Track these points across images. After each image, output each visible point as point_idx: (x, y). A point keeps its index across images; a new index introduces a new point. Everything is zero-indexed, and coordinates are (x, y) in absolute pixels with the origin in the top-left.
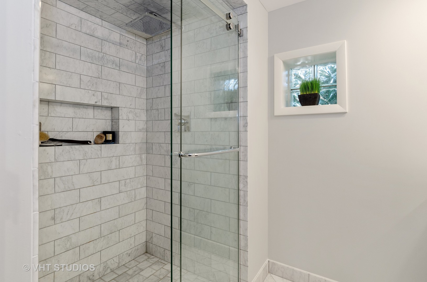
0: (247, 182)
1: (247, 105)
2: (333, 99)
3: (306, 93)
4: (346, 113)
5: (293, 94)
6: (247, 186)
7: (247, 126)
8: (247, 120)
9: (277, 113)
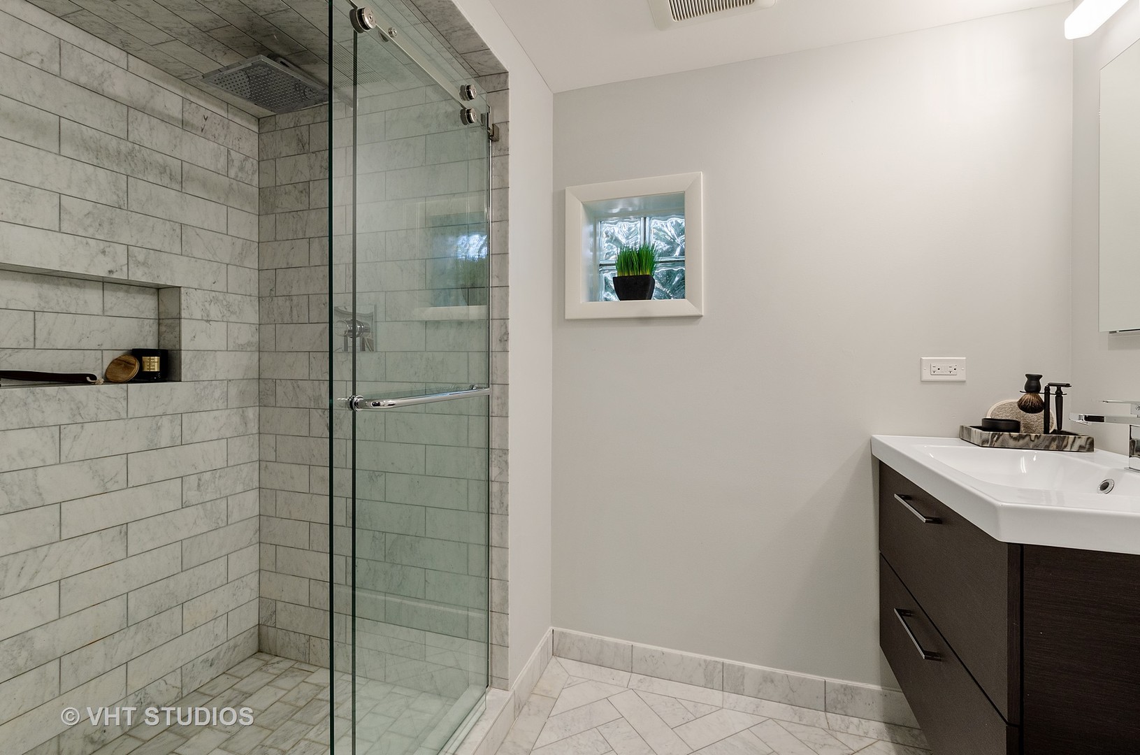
0: (506, 463)
1: (507, 295)
2: (678, 289)
4: (702, 316)
5: (605, 274)
6: (507, 471)
7: (506, 340)
8: (506, 327)
9: (570, 314)
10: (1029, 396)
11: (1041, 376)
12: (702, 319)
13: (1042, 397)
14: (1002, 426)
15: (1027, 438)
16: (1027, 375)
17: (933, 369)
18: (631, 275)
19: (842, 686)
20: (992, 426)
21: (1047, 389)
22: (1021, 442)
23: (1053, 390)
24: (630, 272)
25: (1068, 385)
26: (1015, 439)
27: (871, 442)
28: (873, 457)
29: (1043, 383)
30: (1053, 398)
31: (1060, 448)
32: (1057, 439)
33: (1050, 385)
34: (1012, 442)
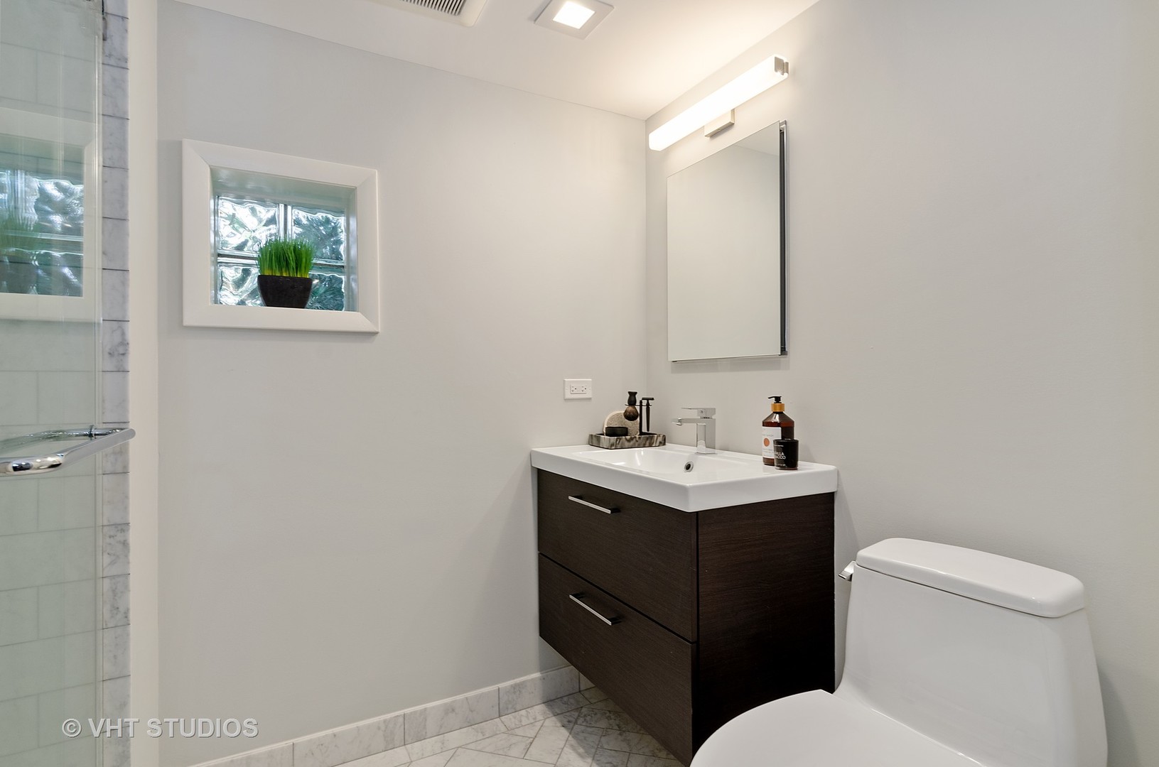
0: (125, 544)
1: (124, 283)
2: (335, 299)
3: (282, 273)
4: (377, 333)
5: (221, 268)
6: (127, 556)
7: (123, 354)
8: (123, 334)
9: (189, 320)
10: (631, 408)
11: (636, 393)
12: (377, 337)
13: (638, 408)
14: (619, 432)
15: (634, 440)
16: (629, 393)
17: (573, 389)
18: (284, 275)
19: (512, 686)
20: (612, 432)
21: (641, 402)
22: (632, 443)
23: (645, 402)
24: (284, 270)
25: (653, 399)
26: (629, 441)
27: (531, 455)
28: (532, 467)
29: (638, 398)
30: (644, 409)
31: (650, 446)
32: (648, 439)
33: (643, 399)
34: (627, 444)
